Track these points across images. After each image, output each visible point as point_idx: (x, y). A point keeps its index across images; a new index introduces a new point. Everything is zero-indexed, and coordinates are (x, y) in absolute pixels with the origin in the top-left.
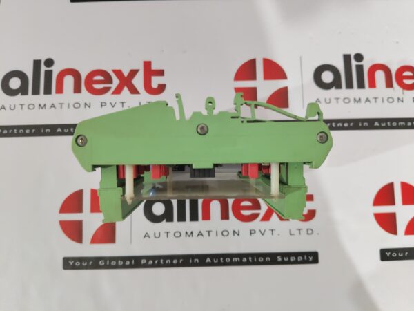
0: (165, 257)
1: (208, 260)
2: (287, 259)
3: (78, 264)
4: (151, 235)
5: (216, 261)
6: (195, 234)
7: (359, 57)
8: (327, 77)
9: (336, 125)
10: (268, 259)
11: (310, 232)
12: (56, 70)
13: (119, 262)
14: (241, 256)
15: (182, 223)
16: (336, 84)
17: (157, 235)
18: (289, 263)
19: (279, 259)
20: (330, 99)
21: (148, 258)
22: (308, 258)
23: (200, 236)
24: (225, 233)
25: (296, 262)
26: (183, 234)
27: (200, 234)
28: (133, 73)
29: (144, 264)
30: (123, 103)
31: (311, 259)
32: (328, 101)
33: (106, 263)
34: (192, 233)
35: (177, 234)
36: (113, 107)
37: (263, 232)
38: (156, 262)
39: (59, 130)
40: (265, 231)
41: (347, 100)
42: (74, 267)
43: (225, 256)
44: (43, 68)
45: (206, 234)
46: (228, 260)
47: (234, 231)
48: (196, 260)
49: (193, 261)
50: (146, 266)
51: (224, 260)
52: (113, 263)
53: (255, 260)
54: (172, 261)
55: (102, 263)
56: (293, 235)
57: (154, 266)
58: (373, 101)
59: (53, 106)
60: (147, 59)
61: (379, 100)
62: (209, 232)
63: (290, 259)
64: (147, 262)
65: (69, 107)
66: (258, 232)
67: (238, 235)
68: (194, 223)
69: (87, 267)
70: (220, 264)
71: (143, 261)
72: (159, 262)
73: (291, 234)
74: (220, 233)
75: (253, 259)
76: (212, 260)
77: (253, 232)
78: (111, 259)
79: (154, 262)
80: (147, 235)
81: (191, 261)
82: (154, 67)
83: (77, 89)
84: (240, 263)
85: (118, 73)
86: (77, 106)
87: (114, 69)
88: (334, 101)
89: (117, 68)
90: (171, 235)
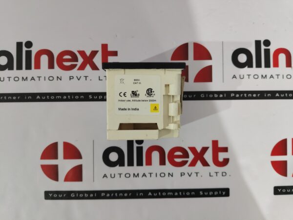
0: (119, 192)
1: (150, 194)
2: (207, 194)
3: (55, 196)
4: (108, 176)
5: (155, 195)
6: (141, 175)
7: (267, 43)
9: (247, 95)
10: (193, 193)
11: (224, 174)
12: (34, 50)
13: (85, 195)
14: (173, 191)
15: (131, 168)
17: (113, 176)
18: (208, 196)
19: (201, 193)
21: (106, 192)
22: (222, 193)
23: (144, 177)
24: (162, 175)
25: (213, 196)
26: (132, 175)
27: (144, 175)
28: (94, 53)
29: (103, 196)
30: (86, 77)
31: (224, 193)
32: (242, 77)
33: (76, 195)
34: (138, 174)
35: (128, 175)
36: (79, 80)
37: (190, 174)
38: (112, 195)
39: (38, 97)
40: (191, 173)
41: (256, 77)
42: (53, 198)
43: (162, 191)
44: (24, 49)
45: (148, 175)
46: (164, 194)
47: (169, 174)
48: (141, 194)
49: (139, 194)
50: (105, 198)
51: (161, 194)
52: (81, 195)
53: (184, 194)
54: (123, 195)
55: (73, 195)
56: (212, 176)
57: (110, 198)
58: (275, 77)
59: (33, 79)
60: (105, 43)
61: (280, 77)
62: (151, 174)
63: (209, 194)
64: (106, 195)
65: (45, 80)
66: (186, 174)
67: (172, 176)
68: (140, 167)
69: (62, 198)
70: (158, 197)
71: (103, 194)
72: (114, 195)
73: (210, 176)
74: (158, 175)
75: (182, 194)
76: (152, 193)
77: (182, 174)
78: (80, 192)
79: (110, 195)
80: (105, 176)
81: (137, 195)
82: (110, 49)
83: (51, 66)
84: (173, 197)
85: (82, 53)
86: (51, 78)
87: (78, 50)
89: (81, 50)
90: (123, 176)
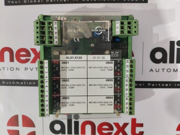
8: (159, 56)
16: (164, 60)
20: (159, 69)
88: (161, 71)
